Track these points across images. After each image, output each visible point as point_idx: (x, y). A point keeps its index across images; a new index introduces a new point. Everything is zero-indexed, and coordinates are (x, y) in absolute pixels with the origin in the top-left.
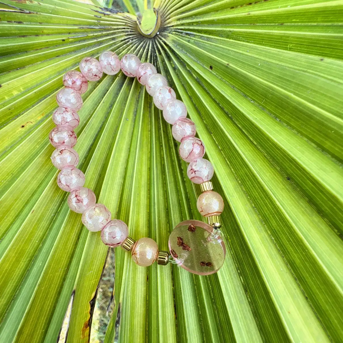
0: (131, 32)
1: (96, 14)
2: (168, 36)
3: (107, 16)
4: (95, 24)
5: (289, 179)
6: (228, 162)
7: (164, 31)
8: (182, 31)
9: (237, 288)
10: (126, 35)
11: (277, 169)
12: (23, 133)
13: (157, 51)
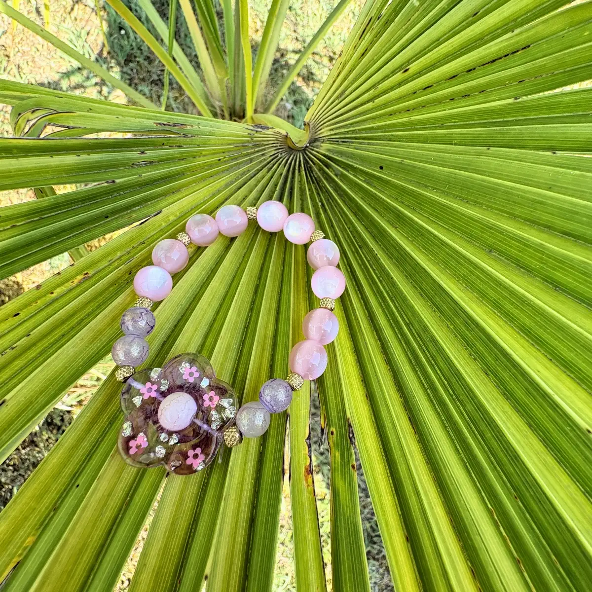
0: (280, 146)
1: (249, 132)
2: (321, 146)
3: (259, 133)
4: (248, 142)
7: (315, 142)
8: (337, 140)
9: (477, 372)
10: (275, 150)
13: (310, 162)
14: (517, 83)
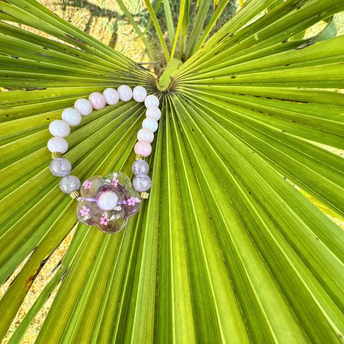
0: (150, 83)
2: (174, 96)
3: (137, 70)
4: (127, 72)
5: (211, 219)
6: (179, 194)
7: (172, 92)
8: (184, 97)
10: (146, 85)
11: (206, 210)
12: (46, 123)
13: (163, 102)
14: (291, 121)
